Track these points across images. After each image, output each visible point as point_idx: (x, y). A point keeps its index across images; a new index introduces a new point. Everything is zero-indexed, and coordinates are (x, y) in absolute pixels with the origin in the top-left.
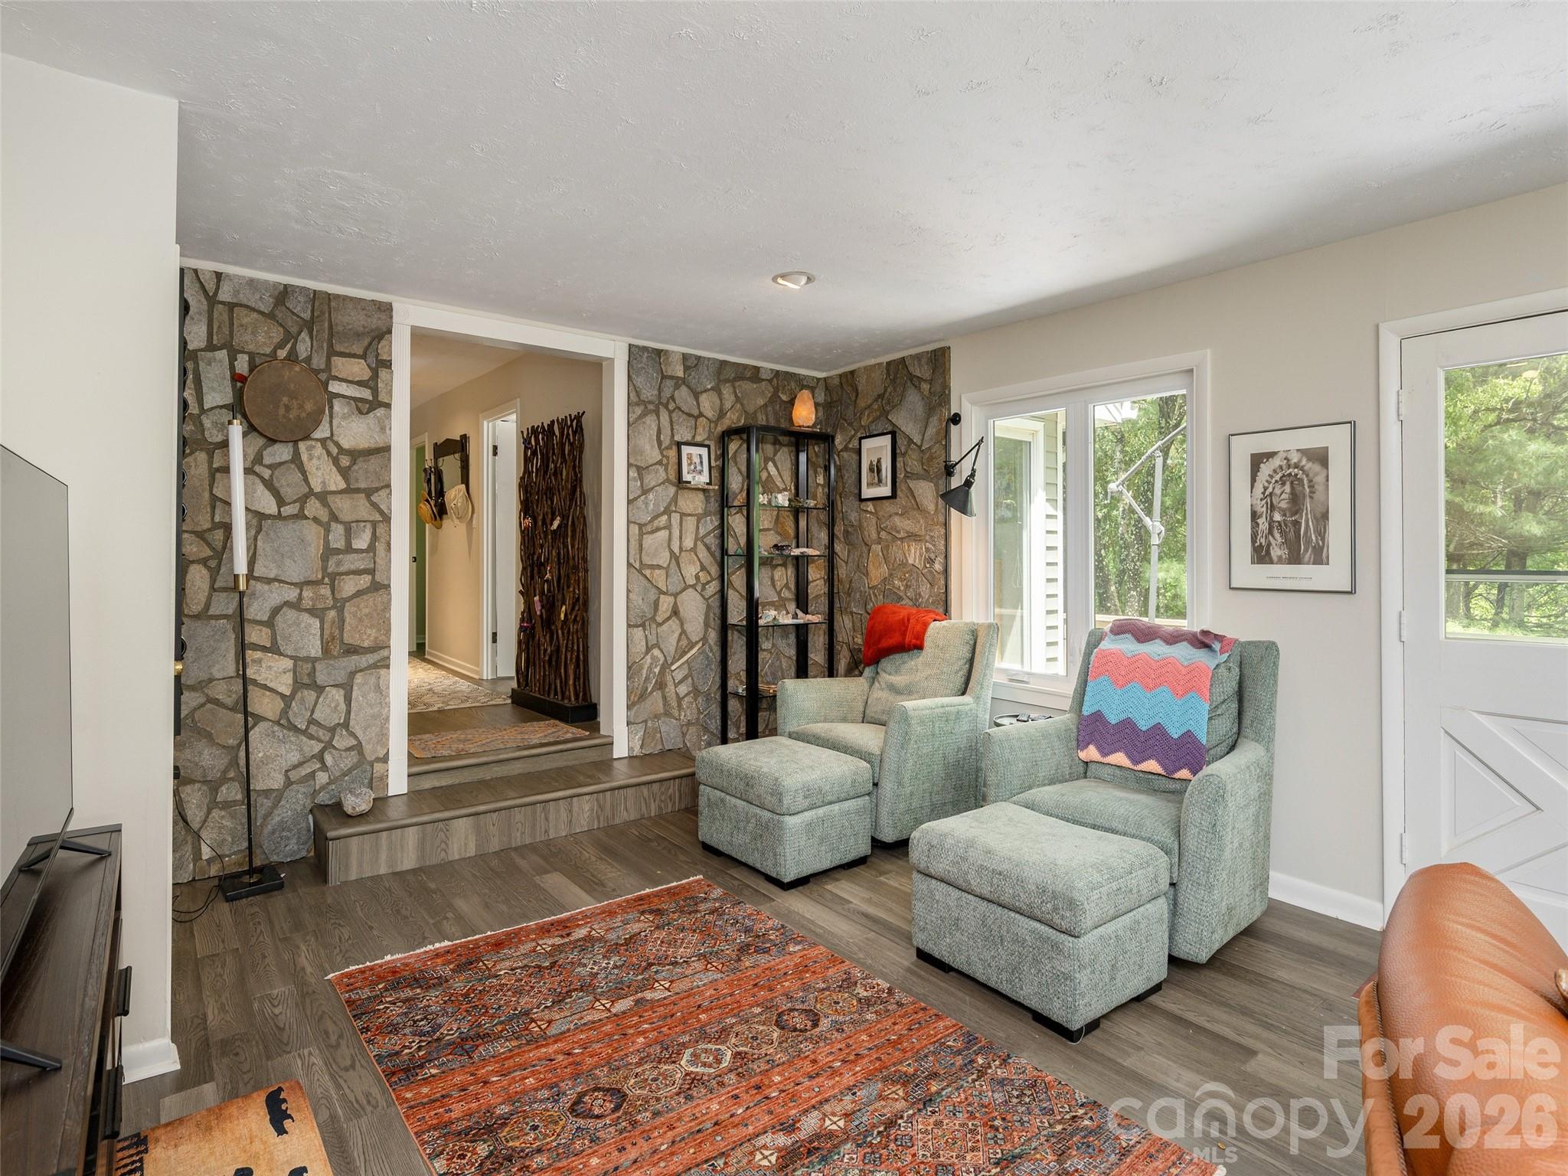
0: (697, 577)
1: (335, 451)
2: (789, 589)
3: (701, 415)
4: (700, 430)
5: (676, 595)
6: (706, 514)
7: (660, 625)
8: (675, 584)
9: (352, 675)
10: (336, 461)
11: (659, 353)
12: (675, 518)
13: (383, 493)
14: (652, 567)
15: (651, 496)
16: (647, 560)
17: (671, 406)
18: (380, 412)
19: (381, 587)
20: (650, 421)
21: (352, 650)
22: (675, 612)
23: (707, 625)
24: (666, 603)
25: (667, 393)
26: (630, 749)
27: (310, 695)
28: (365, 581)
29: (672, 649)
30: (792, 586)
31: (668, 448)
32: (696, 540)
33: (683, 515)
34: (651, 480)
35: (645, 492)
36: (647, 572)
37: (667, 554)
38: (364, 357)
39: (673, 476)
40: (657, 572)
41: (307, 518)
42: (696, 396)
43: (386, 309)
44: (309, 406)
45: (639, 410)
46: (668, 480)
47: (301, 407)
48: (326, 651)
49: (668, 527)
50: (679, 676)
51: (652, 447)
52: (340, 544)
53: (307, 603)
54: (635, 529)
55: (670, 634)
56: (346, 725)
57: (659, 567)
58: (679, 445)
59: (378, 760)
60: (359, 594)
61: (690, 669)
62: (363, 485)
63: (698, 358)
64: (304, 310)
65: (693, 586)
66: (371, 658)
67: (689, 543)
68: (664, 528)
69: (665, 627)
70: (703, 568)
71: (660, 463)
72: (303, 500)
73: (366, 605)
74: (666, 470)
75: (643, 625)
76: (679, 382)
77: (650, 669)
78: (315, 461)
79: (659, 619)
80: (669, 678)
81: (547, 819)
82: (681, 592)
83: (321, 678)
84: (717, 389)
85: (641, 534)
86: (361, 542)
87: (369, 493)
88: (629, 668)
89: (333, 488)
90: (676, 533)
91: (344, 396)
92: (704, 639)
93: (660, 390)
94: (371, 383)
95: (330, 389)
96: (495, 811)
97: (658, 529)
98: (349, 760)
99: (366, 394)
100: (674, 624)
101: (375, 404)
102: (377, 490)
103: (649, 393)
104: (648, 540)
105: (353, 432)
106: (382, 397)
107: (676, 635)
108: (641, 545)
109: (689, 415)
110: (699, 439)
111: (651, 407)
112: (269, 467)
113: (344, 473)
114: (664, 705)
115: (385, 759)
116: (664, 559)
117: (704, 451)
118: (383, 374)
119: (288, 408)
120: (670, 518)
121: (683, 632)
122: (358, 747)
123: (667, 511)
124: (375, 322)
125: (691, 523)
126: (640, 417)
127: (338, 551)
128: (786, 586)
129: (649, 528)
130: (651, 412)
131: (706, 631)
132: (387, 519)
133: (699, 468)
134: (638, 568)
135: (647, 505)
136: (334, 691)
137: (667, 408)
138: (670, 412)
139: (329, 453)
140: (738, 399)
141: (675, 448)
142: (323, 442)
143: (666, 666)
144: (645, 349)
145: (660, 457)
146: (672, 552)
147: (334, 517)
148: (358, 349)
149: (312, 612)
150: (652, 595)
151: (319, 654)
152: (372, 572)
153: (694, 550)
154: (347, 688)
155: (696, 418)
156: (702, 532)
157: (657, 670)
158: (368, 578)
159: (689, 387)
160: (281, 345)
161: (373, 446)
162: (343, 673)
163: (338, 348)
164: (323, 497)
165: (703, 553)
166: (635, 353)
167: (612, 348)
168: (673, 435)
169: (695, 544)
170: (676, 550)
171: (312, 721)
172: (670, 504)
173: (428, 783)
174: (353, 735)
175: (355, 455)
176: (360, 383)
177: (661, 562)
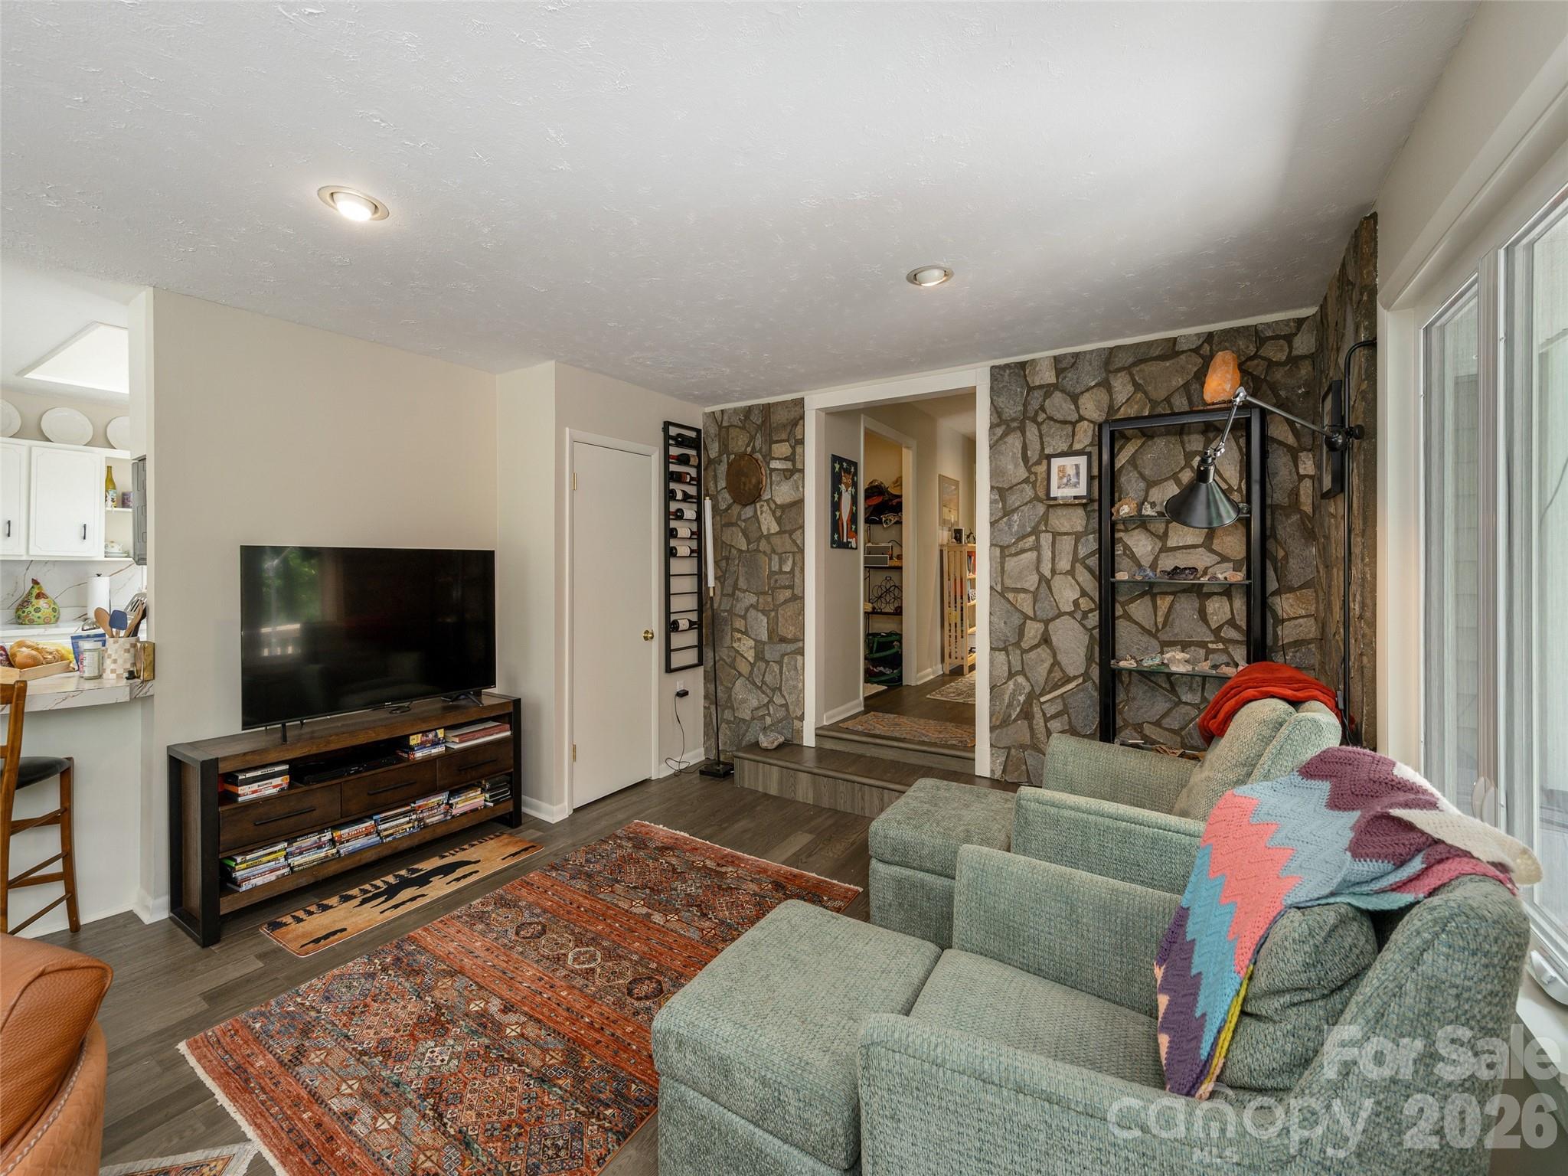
0: (1076, 603)
1: (773, 506)
2: (1236, 627)
3: (1081, 419)
4: (1079, 436)
5: (1047, 622)
6: (1086, 533)
7: (1024, 652)
8: (1045, 610)
9: (783, 656)
10: (774, 513)
11: (1022, 365)
12: (1046, 539)
13: (798, 532)
14: (1017, 591)
15: (1015, 517)
16: (1009, 583)
17: (1041, 417)
18: (796, 476)
19: (799, 598)
20: (1014, 442)
21: (783, 640)
22: (1046, 640)
23: (1089, 659)
24: (1033, 630)
25: (1035, 404)
26: (992, 771)
27: (763, 665)
28: (788, 593)
29: (1042, 681)
30: (1242, 623)
31: (1038, 463)
32: (1075, 559)
33: (1056, 535)
34: (1014, 500)
35: (1007, 513)
36: (1010, 596)
37: (1035, 578)
38: (787, 441)
39: (1042, 494)
40: (1022, 595)
41: (760, 552)
42: (1075, 398)
43: (800, 403)
44: (754, 481)
45: (999, 431)
46: (1037, 498)
47: (750, 482)
48: (770, 637)
49: (1037, 547)
50: (1051, 710)
51: (1016, 466)
52: (776, 568)
53: (761, 607)
54: (998, 550)
55: (1040, 665)
56: (780, 689)
57: (1025, 591)
58: (1049, 457)
59: (797, 718)
60: (786, 602)
61: (1065, 705)
62: (787, 528)
63: (1076, 355)
64: (758, 419)
65: (1071, 614)
66: (790, 647)
67: (1064, 564)
68: (1031, 550)
69: (1033, 654)
70: (1084, 593)
71: (1026, 481)
72: (759, 540)
73: (791, 608)
74: (1034, 487)
75: (1005, 649)
76: (1049, 390)
77: (1013, 695)
78: (764, 514)
79: (1025, 645)
80: (1036, 709)
82: (1053, 619)
83: (768, 656)
84: (1105, 384)
85: (1003, 557)
86: (787, 568)
87: (791, 533)
88: (992, 689)
89: (772, 531)
90: (1047, 554)
91: (778, 469)
92: (1086, 676)
93: (1025, 405)
94: (791, 458)
95: (771, 466)
96: (825, 776)
97: (1023, 551)
98: (781, 714)
99: (788, 465)
100: (1043, 652)
101: (795, 471)
102: (796, 530)
103: (1012, 410)
104: (1011, 563)
105: (782, 493)
106: (799, 466)
107: (1047, 665)
108: (1003, 568)
109: (1065, 422)
110: (1077, 447)
111: (1015, 424)
112: (744, 521)
113: (779, 521)
114: (1032, 737)
115: (801, 718)
116: (1031, 581)
117: (1082, 460)
118: (798, 449)
119: (745, 484)
120: (1038, 539)
121: (1056, 663)
122: (786, 706)
123: (1035, 532)
124: (793, 415)
125: (1066, 544)
126: (1002, 437)
127: (775, 573)
128: (1232, 623)
129: (1013, 550)
130: (1014, 430)
131: (1088, 667)
132: (802, 551)
133: (1074, 480)
134: (1000, 592)
135: (1010, 526)
136: (774, 664)
137: (1034, 420)
138: (1039, 425)
139: (770, 509)
140: (1137, 387)
141: (1045, 462)
142: (767, 501)
143: (1032, 697)
144: (1007, 366)
145: (1027, 475)
146: (1042, 577)
147: (774, 551)
148: (784, 436)
149: (763, 612)
150: (1016, 620)
151: (767, 640)
152: (792, 587)
153: (1071, 573)
154: (780, 663)
155: (1074, 424)
156: (1082, 552)
157: (1022, 698)
158: (790, 591)
159: (1063, 391)
160: (748, 445)
161: (793, 500)
162: (778, 654)
163: (775, 438)
164: (768, 537)
165: (1083, 576)
166: (996, 373)
167: (975, 377)
168: (1043, 449)
169: (1073, 567)
170: (1048, 573)
171: (763, 682)
172: (1039, 523)
173: (829, 745)
174: (784, 697)
175: (784, 508)
176: (786, 459)
177: (1026, 586)
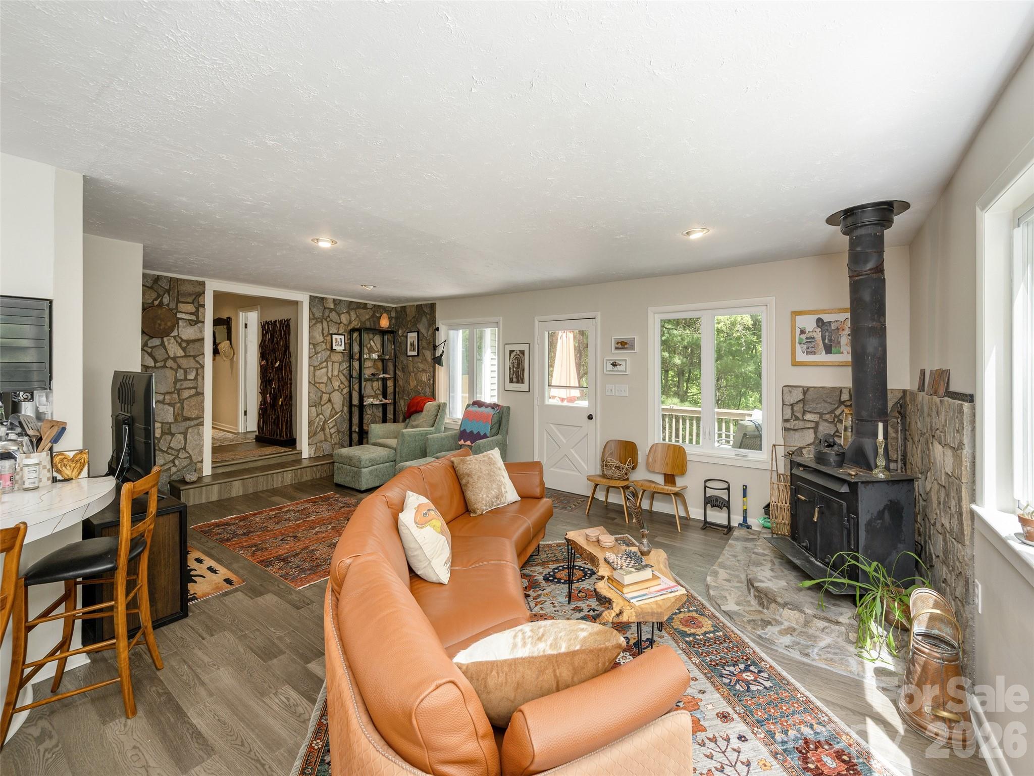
0: (339, 386)
1: (180, 341)
2: (380, 390)
3: (341, 323)
4: (341, 329)
5: (330, 394)
6: (343, 361)
7: (323, 405)
8: (329, 389)
9: (187, 429)
10: (180, 345)
11: (323, 299)
12: (330, 364)
13: (201, 357)
14: (319, 383)
15: (319, 355)
16: (317, 380)
17: (328, 320)
18: (200, 325)
19: (200, 394)
20: (319, 326)
21: (188, 419)
22: (330, 400)
23: (343, 405)
24: (325, 397)
25: (326, 314)
26: (310, 454)
27: (168, 437)
28: (193, 392)
29: (328, 415)
30: (381, 389)
31: (327, 336)
32: (339, 371)
33: (333, 362)
34: (319, 349)
35: (316, 353)
36: (317, 385)
37: (326, 378)
38: (192, 303)
39: (329, 347)
40: (322, 385)
41: (167, 367)
42: (339, 315)
43: (203, 284)
44: (169, 324)
45: (314, 322)
46: (326, 349)
47: (166, 324)
48: (176, 419)
49: (327, 367)
50: (331, 426)
51: (320, 336)
52: (182, 377)
53: (167, 401)
54: (312, 368)
55: (327, 409)
56: (184, 448)
57: (322, 383)
58: (331, 335)
59: (199, 462)
60: (190, 397)
61: (336, 422)
62: (192, 354)
63: (340, 300)
64: (166, 285)
65: (338, 390)
66: (195, 422)
67: (336, 373)
68: (325, 367)
69: (325, 406)
70: (342, 383)
71: (323, 342)
72: (165, 360)
73: (194, 401)
74: (326, 345)
75: (315, 406)
76: (331, 310)
77: (318, 423)
78: (171, 345)
79: (322, 403)
80: (326, 426)
81: (273, 480)
82: (332, 392)
83: (173, 431)
84: (348, 312)
85: (315, 370)
86: (191, 376)
87: (195, 357)
88: (309, 423)
89: (179, 355)
90: (330, 369)
91: (183, 319)
92: (342, 411)
93: (323, 313)
94: (196, 313)
95: (178, 316)
96: (251, 478)
97: (322, 368)
98: (187, 462)
99: (194, 318)
100: (329, 405)
101: (197, 321)
102: (198, 356)
103: (318, 314)
104: (318, 373)
105: (188, 333)
106: (201, 319)
107: (330, 409)
108: (315, 375)
109: (336, 323)
110: (340, 332)
111: (319, 320)
112: (150, 347)
113: (184, 349)
114: (325, 437)
115: (202, 462)
116: (325, 379)
117: (342, 337)
118: (201, 309)
119: (160, 325)
120: (327, 363)
121: (333, 408)
122: (190, 457)
123: (326, 361)
124: (198, 289)
125: (336, 365)
126: (314, 324)
127: (181, 380)
128: (378, 389)
129: (318, 368)
130: (319, 322)
131: (343, 407)
132: (203, 367)
133: (340, 344)
134: (313, 383)
135: (317, 359)
136: (179, 435)
137: (326, 320)
138: (328, 322)
139: (177, 342)
140: (357, 316)
141: (330, 336)
142: (174, 337)
143: (325, 422)
144: (317, 297)
145: (323, 340)
146: (328, 377)
147: (179, 367)
148: (190, 300)
149: (169, 404)
150: (319, 394)
151: (173, 421)
152: (196, 388)
153: (338, 376)
154: (185, 434)
155: (339, 324)
156: (341, 369)
157: (321, 423)
158: (194, 390)
159: (336, 312)
160: (156, 299)
161: (196, 338)
162: (183, 428)
163: (181, 300)
164: (174, 359)
165: (342, 377)
166: (312, 299)
167: (303, 298)
168: (329, 331)
169: (339, 374)
170: (330, 376)
171: (169, 448)
172: (327, 358)
173: (220, 471)
174: (188, 452)
175: (188, 342)
176: (191, 314)
177: (323, 381)
